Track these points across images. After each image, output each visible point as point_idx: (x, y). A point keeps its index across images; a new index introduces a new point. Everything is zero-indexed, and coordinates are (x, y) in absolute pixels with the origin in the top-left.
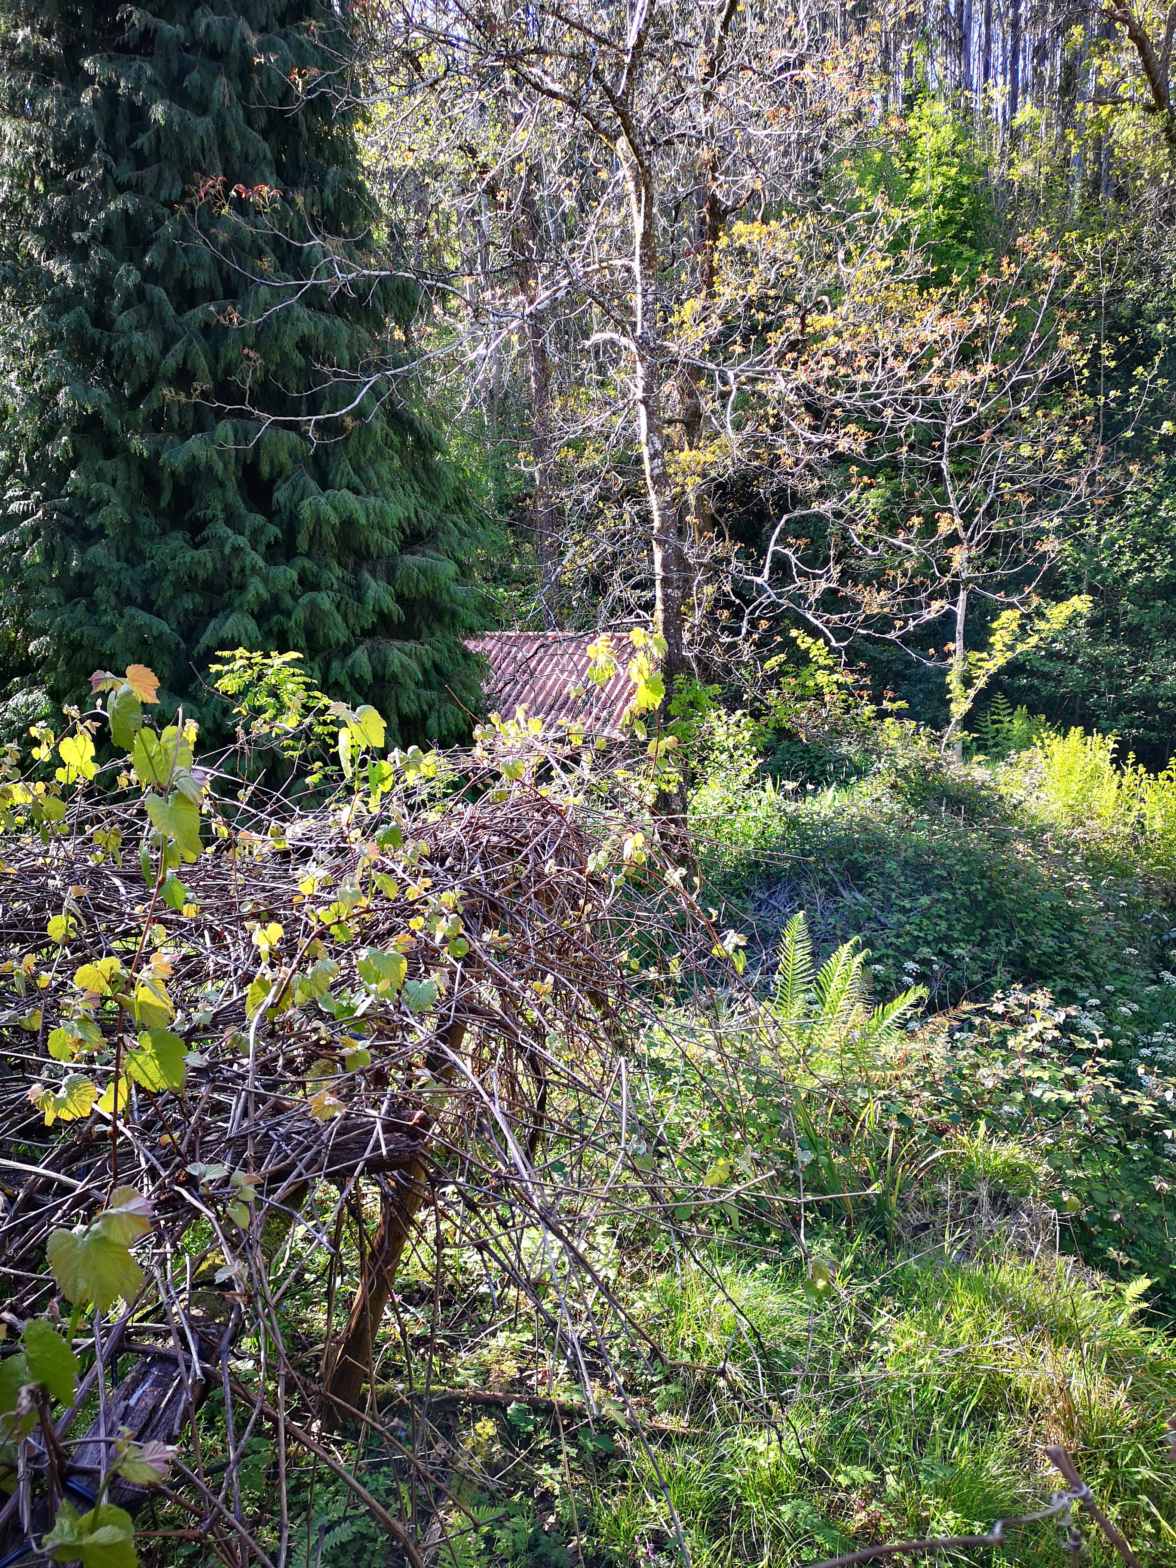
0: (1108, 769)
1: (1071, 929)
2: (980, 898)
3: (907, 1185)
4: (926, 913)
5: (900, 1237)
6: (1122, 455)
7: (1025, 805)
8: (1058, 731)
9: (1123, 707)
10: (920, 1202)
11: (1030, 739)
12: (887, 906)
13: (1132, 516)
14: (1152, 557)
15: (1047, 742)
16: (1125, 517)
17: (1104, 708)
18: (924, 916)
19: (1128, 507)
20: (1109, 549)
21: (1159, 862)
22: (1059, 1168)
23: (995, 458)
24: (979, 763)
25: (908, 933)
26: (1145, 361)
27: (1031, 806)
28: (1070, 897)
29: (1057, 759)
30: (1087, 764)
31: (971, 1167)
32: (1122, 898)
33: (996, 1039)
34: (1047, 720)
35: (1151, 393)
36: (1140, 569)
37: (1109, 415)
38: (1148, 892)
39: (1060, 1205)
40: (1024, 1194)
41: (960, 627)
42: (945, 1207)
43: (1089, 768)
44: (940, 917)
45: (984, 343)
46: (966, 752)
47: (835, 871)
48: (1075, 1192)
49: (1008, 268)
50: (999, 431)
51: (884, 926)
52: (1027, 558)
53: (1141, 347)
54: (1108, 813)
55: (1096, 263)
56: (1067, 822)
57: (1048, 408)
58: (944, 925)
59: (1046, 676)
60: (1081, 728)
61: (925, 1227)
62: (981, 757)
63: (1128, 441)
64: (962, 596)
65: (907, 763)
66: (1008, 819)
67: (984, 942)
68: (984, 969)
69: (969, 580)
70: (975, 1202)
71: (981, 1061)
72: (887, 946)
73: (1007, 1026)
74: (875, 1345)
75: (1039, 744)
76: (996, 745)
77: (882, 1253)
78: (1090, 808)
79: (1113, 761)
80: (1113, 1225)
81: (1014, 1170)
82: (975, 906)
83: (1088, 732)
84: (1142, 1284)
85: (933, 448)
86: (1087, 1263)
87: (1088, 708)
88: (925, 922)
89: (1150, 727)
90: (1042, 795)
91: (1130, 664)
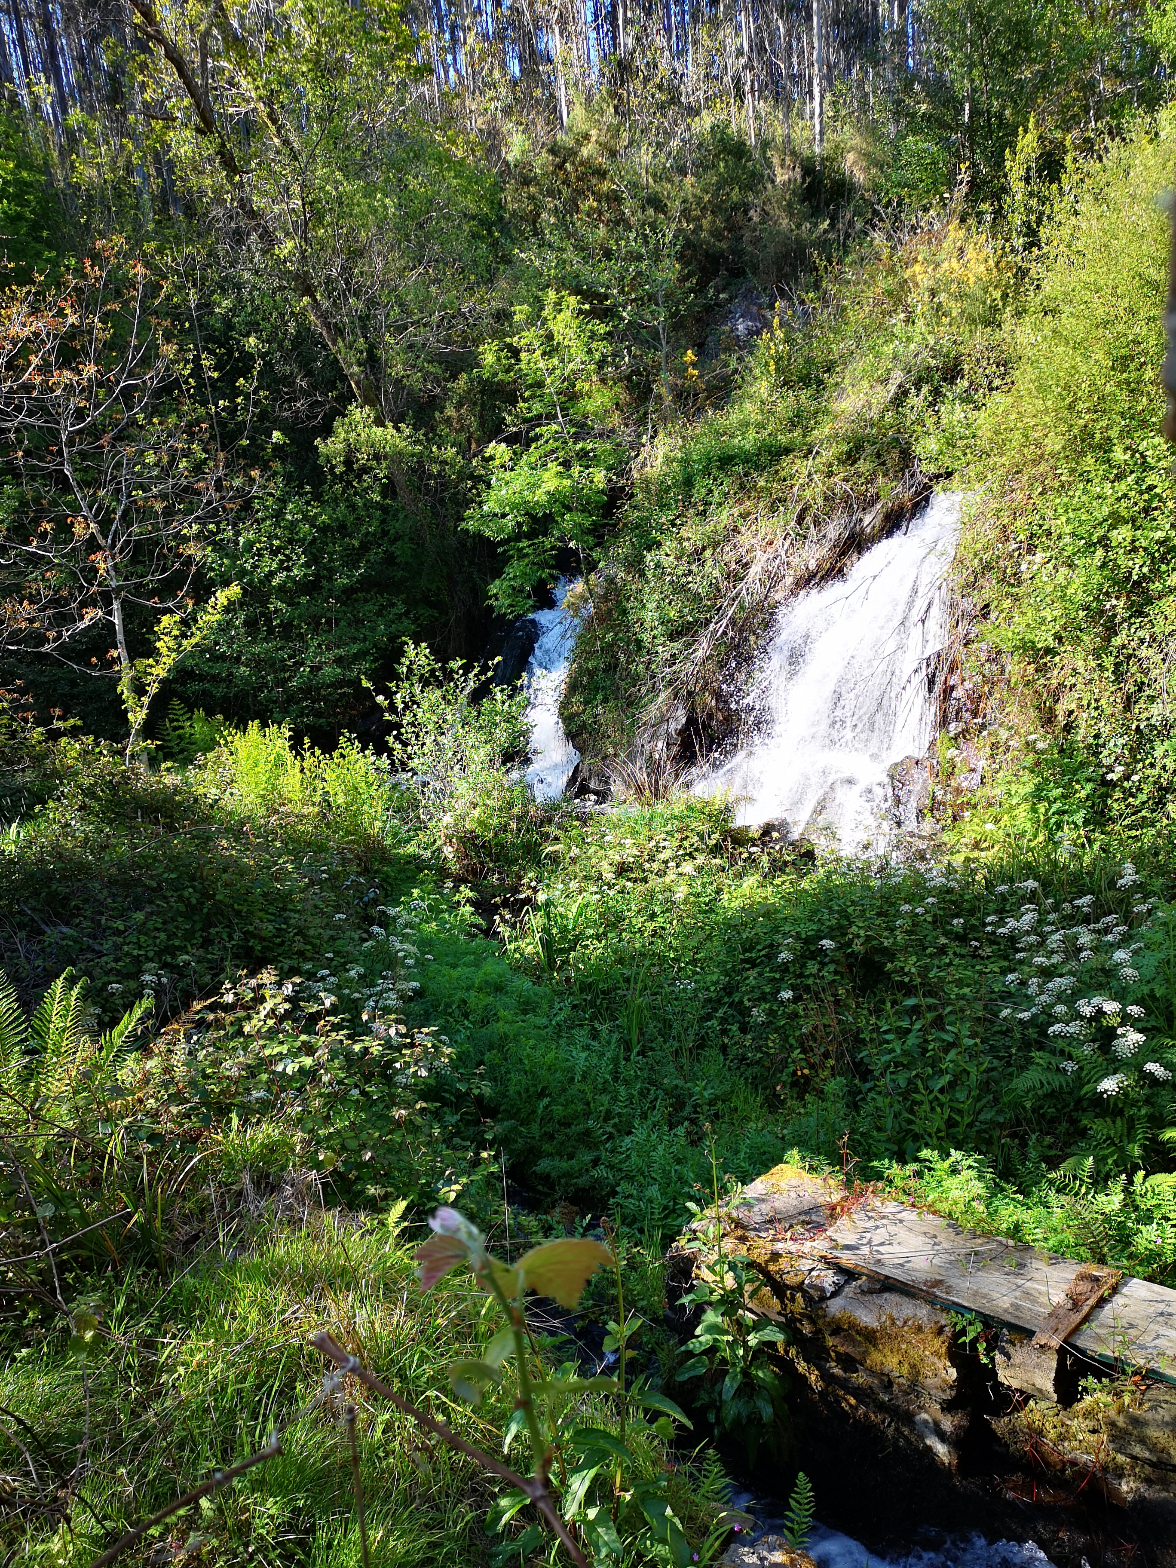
0: (289, 756)
1: (284, 909)
2: (194, 901)
3: (169, 1203)
4: (142, 929)
5: (172, 1258)
6: (242, 462)
7: (222, 803)
8: (237, 727)
9: (291, 699)
10: (185, 1215)
11: (213, 739)
12: (99, 932)
13: (264, 520)
14: (289, 558)
15: (229, 739)
16: (257, 521)
17: (275, 702)
18: (140, 933)
19: (258, 511)
20: (249, 551)
21: (348, 833)
22: (311, 1131)
23: (119, 465)
24: (168, 770)
25: (128, 954)
26: (245, 372)
27: (228, 804)
28: (277, 880)
29: (242, 754)
30: (269, 755)
31: (230, 1161)
32: (323, 872)
33: (231, 1030)
34: (226, 719)
35: (256, 404)
36: (281, 568)
37: (223, 424)
38: (344, 861)
39: (318, 1166)
40: (283, 1168)
41: (120, 637)
42: (212, 1210)
43: (272, 758)
44: (157, 929)
45: (83, 346)
46: (153, 763)
47: (33, 909)
48: (327, 1148)
49: (93, 272)
50: (118, 438)
51: (100, 954)
52: (174, 563)
53: (237, 360)
54: (297, 796)
55: (180, 276)
56: (262, 811)
57: (163, 415)
58: (163, 936)
59: (215, 679)
60: (257, 722)
61: (196, 1237)
62: (169, 764)
63: (245, 449)
64: (116, 605)
65: (92, 780)
66: (208, 819)
67: (207, 943)
68: (211, 969)
69: (120, 588)
70: (240, 1193)
71: (222, 1055)
72: (107, 973)
73: (241, 1014)
74: (164, 1377)
75: (222, 742)
76: (182, 751)
77: (156, 1283)
78: (281, 796)
79: (292, 748)
80: (365, 1164)
81: (271, 1148)
82: (192, 910)
83: (264, 725)
84: (400, 1206)
85: (51, 453)
86: (351, 1209)
87: (261, 703)
88: (143, 938)
89: (318, 714)
90: (234, 791)
91: (290, 658)
